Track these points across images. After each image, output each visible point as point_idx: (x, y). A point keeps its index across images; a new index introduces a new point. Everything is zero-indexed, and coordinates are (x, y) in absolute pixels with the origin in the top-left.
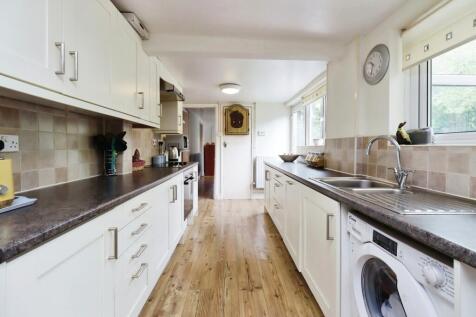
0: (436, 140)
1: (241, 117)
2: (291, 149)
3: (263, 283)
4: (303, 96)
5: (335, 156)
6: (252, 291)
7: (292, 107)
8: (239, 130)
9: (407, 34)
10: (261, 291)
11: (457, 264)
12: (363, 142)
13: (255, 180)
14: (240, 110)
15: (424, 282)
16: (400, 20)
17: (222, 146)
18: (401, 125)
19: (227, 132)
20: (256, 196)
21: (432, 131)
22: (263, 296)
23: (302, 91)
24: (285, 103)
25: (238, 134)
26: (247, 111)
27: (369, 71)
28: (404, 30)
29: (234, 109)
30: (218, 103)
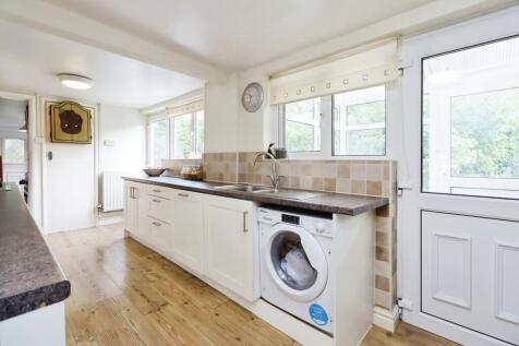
0: (290, 156)
1: (80, 121)
2: (147, 162)
3: (166, 299)
4: (168, 107)
5: (215, 169)
6: (159, 310)
7: (148, 115)
8: (76, 137)
9: (274, 81)
10: (169, 306)
11: (334, 215)
12: (243, 157)
13: (100, 201)
14: (77, 111)
15: (315, 232)
16: (270, 69)
17: (45, 159)
18: (271, 145)
19: (52, 138)
20: (103, 222)
21: (288, 149)
22: (173, 309)
23: (167, 102)
24: (140, 110)
25: (72, 142)
26: (88, 112)
27: (247, 99)
28: (271, 77)
29: (67, 108)
30: (36, 94)
